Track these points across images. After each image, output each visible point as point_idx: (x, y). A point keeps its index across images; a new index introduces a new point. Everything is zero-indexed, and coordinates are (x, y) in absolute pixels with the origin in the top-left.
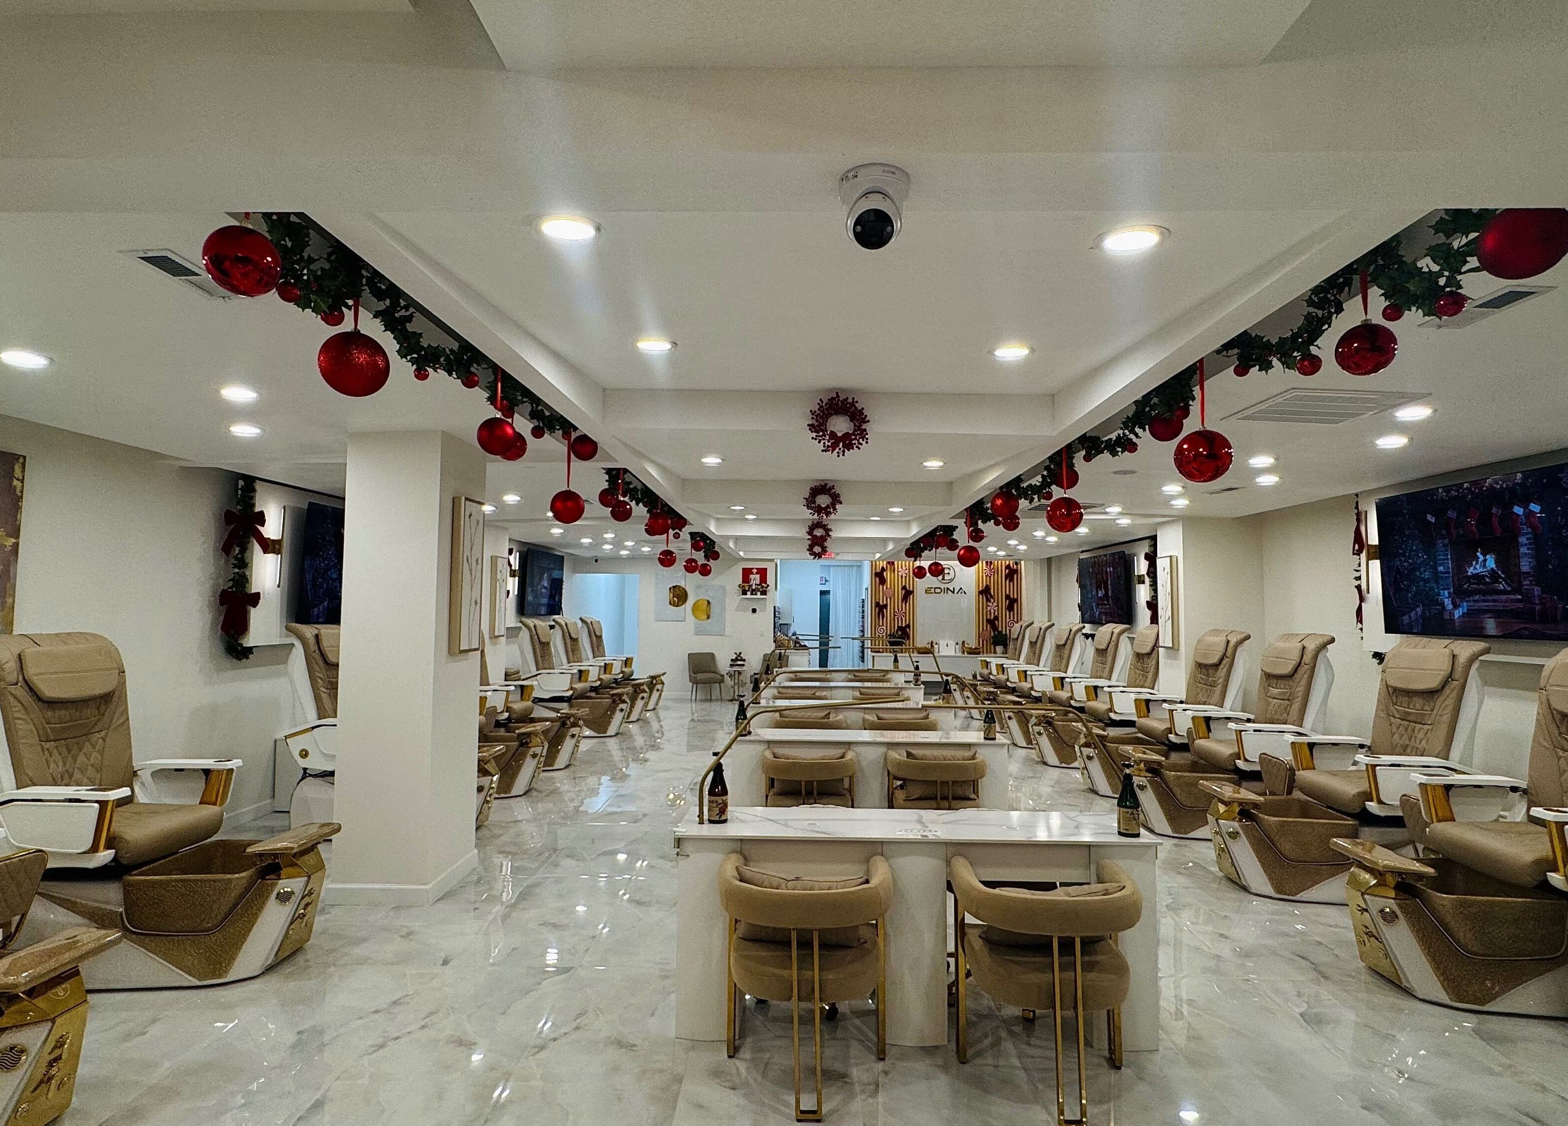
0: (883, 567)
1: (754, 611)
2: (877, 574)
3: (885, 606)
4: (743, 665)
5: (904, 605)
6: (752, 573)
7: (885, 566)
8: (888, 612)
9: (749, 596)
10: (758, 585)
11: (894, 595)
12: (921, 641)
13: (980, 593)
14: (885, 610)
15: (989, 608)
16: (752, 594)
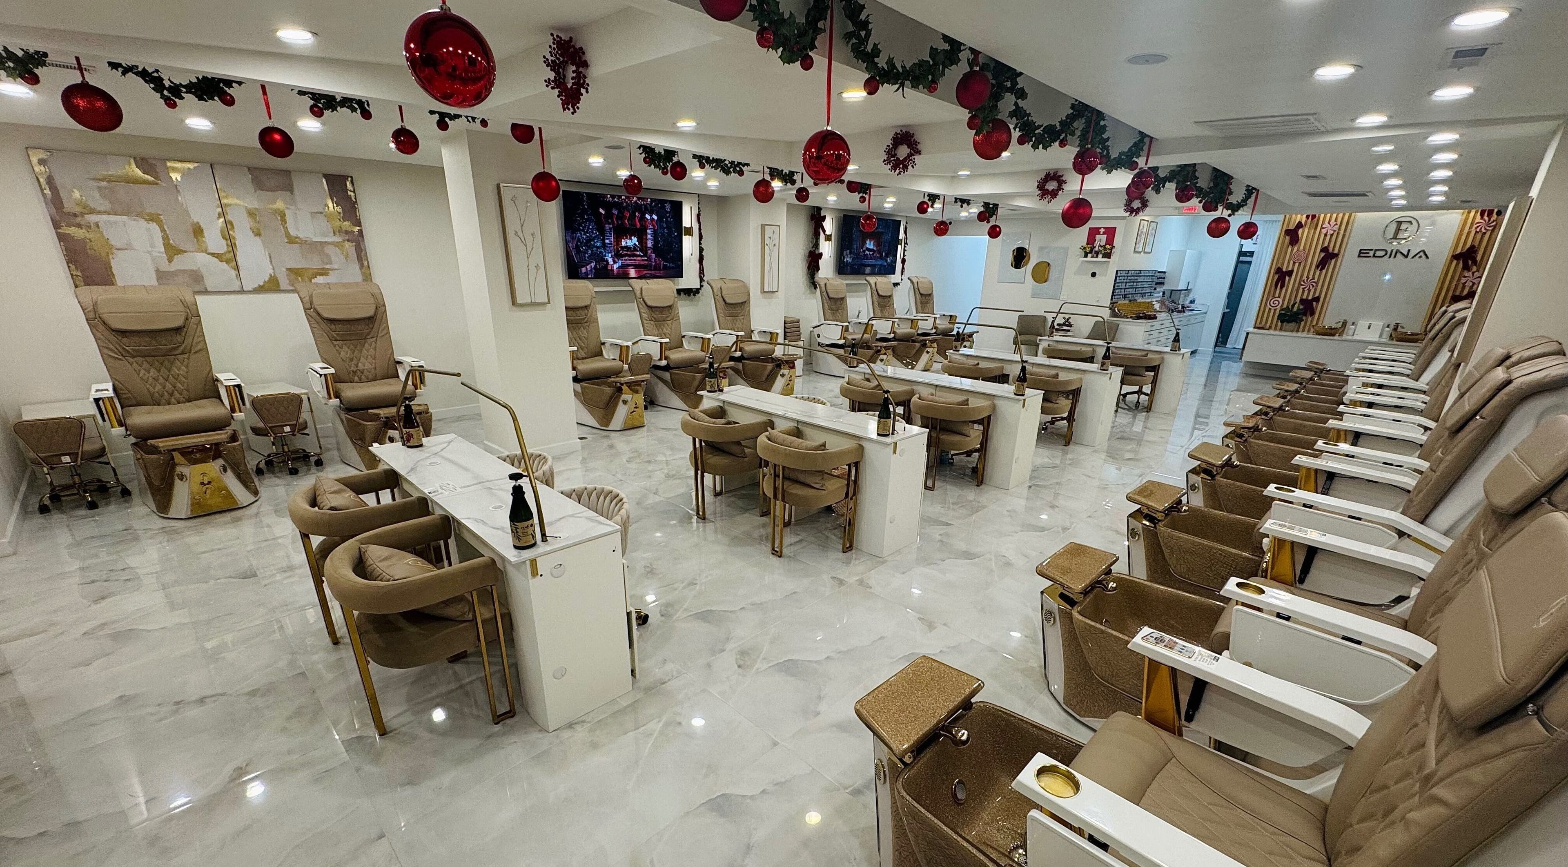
0: (1300, 223)
1: (1094, 275)
2: (1288, 232)
3: (1290, 273)
4: (1068, 331)
5: (1318, 272)
6: (1099, 233)
7: (1303, 222)
8: (1291, 282)
9: (1089, 258)
10: (1102, 247)
11: (1306, 260)
12: (1329, 320)
13: (1456, 257)
14: (1287, 278)
15: (1463, 280)
16: (1092, 257)
